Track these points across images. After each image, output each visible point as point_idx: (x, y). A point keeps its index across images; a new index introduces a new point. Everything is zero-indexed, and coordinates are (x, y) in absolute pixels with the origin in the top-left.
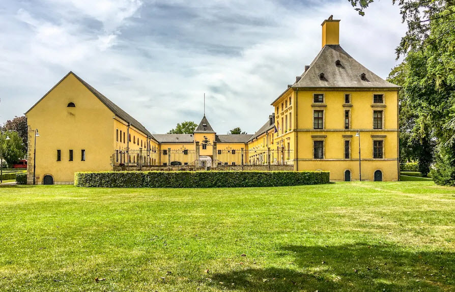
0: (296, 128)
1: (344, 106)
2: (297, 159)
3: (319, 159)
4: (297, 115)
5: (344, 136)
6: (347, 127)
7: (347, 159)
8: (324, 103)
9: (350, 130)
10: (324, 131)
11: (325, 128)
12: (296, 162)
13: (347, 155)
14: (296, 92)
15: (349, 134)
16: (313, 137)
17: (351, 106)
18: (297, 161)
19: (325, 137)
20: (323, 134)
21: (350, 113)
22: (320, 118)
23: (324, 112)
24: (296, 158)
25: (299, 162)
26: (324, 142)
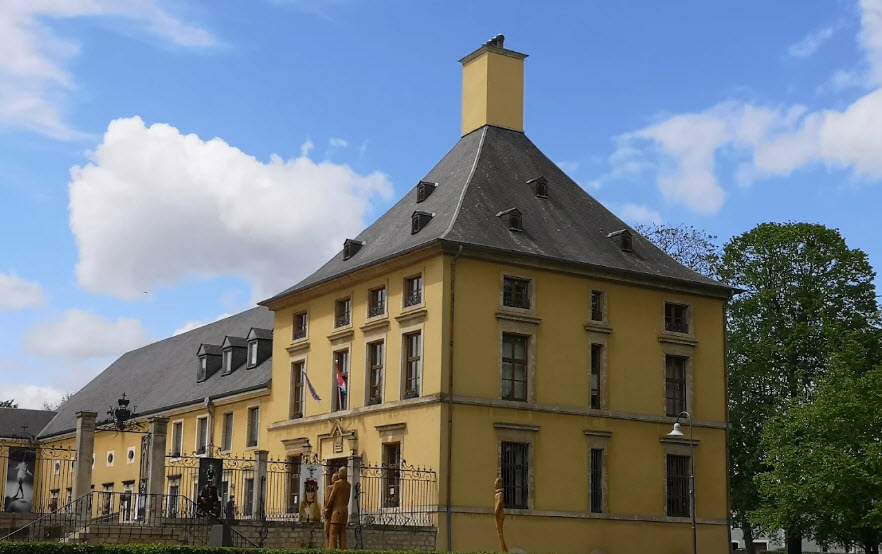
0: (446, 392)
1: (588, 329)
2: (449, 506)
3: (517, 511)
4: (451, 345)
5: (589, 434)
6: (595, 402)
7: (597, 515)
8: (533, 312)
9: (603, 411)
10: (532, 410)
11: (534, 398)
12: (444, 517)
13: (596, 501)
14: (451, 258)
15: (600, 425)
16: (499, 427)
17: (607, 332)
18: (449, 513)
19: (534, 430)
20: (529, 419)
21: (604, 355)
22: (519, 362)
23: (533, 341)
24: (445, 503)
25: (453, 516)
26: (531, 450)
